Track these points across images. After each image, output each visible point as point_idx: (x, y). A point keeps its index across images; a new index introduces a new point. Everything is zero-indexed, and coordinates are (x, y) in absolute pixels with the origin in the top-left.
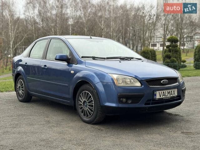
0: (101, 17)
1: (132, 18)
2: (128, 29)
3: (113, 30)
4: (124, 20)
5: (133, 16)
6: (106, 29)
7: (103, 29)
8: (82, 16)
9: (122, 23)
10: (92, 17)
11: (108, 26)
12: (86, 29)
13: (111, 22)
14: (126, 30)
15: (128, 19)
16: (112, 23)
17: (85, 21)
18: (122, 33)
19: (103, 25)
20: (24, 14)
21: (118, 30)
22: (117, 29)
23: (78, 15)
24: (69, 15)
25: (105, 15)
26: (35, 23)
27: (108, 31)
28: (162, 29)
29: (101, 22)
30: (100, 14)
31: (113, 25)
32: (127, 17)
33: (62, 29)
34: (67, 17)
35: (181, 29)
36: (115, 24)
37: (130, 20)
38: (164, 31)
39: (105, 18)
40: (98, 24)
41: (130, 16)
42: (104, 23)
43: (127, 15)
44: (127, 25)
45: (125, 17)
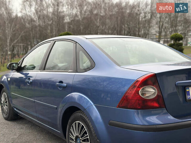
0: (97, 15)
1: (127, 16)
2: (123, 26)
3: (109, 27)
4: (119, 18)
5: (128, 14)
6: (101, 27)
7: (99, 27)
8: (78, 14)
9: (117, 21)
10: (88, 15)
11: (104, 24)
12: (82, 26)
13: (106, 20)
14: (121, 27)
15: (123, 17)
16: (108, 21)
17: (80, 19)
18: (118, 30)
19: (98, 23)
20: (21, 12)
21: (113, 28)
22: (112, 26)
23: (74, 13)
24: (65, 13)
25: (101, 12)
26: (32, 20)
27: (103, 28)
28: (157, 26)
29: (96, 20)
30: (95, 12)
31: (108, 22)
32: (122, 15)
33: (58, 26)
34: (64, 14)
35: (176, 27)
36: (110, 21)
37: (126, 18)
38: (159, 28)
39: (101, 16)
40: (94, 22)
41: (125, 14)
42: (100, 20)
43: (123, 13)
44: (122, 23)
45: (120, 15)
